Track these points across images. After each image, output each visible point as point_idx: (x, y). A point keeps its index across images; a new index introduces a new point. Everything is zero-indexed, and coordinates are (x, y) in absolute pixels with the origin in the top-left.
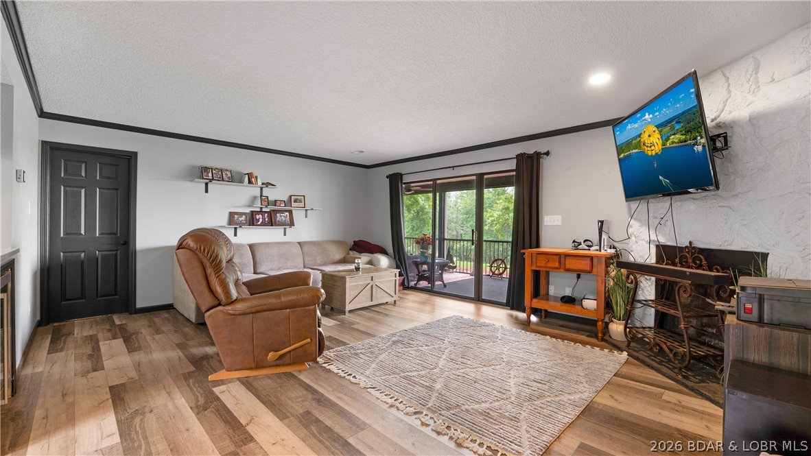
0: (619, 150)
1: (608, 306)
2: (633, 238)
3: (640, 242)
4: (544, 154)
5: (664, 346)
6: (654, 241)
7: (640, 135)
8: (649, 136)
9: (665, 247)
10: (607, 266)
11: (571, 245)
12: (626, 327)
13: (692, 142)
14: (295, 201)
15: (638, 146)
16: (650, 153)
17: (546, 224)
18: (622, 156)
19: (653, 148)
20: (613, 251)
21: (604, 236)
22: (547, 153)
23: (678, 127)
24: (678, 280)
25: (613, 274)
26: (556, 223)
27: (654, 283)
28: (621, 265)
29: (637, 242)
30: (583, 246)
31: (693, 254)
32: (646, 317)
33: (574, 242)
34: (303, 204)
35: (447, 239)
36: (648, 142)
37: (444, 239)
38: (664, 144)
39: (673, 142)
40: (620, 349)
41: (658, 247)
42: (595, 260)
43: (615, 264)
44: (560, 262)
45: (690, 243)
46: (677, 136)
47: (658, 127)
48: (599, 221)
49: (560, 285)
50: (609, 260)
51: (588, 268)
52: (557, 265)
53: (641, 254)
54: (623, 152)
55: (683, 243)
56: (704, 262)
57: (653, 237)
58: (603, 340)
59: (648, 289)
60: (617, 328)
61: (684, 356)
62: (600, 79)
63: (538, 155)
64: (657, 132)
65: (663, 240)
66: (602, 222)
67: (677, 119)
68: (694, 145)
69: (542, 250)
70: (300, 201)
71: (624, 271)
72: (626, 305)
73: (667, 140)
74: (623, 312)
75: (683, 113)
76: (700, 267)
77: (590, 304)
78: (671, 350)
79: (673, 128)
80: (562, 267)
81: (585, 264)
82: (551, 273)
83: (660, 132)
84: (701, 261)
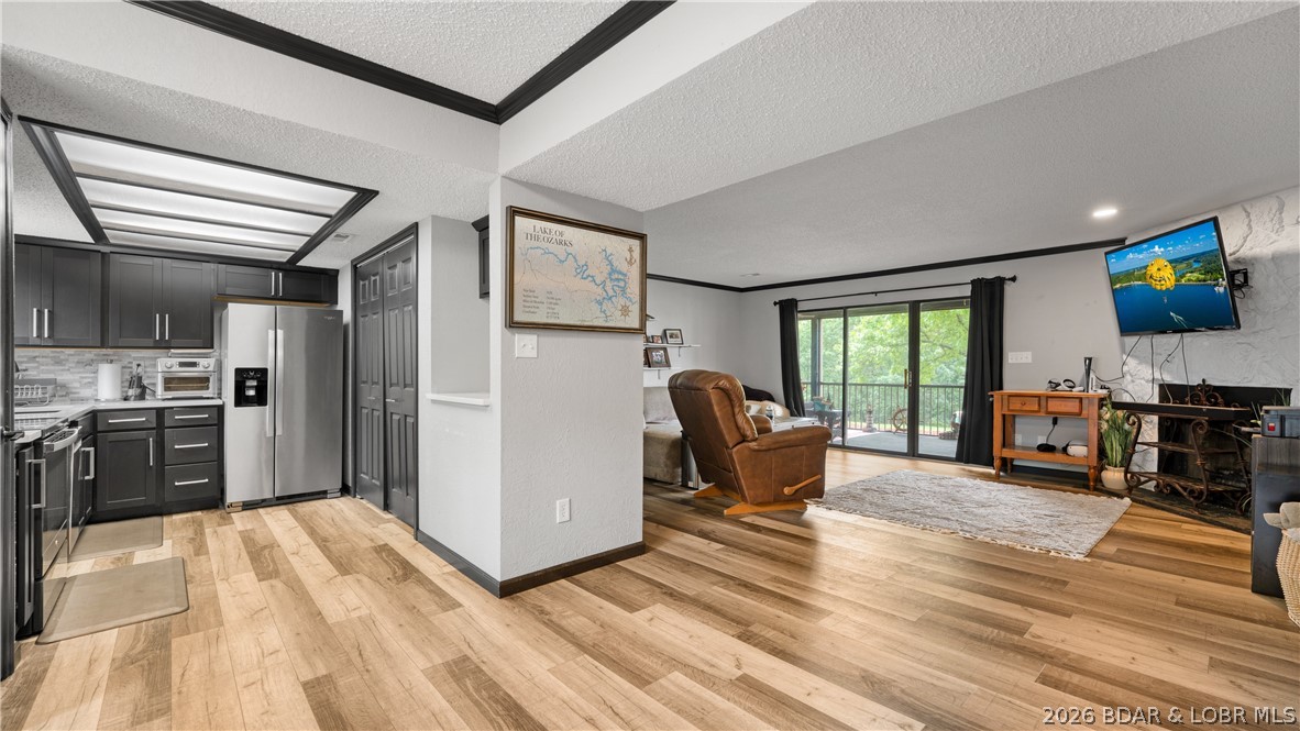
0: (1113, 279)
1: (1102, 453)
2: (1128, 377)
3: (1138, 381)
4: (1009, 279)
5: (1177, 486)
6: (1158, 380)
7: (1146, 267)
8: (1159, 270)
9: (1171, 387)
10: (1101, 406)
11: (1047, 385)
12: (1126, 472)
13: (1213, 283)
14: (671, 337)
15: (1143, 277)
16: (1159, 288)
17: (1010, 361)
18: (1118, 286)
19: (1163, 282)
20: (1105, 391)
21: (1092, 375)
22: (1014, 279)
23: (1196, 266)
24: (1193, 417)
25: (1108, 416)
26: (1024, 361)
27: (1157, 426)
28: (1117, 406)
29: (1133, 381)
30: (1063, 386)
31: (1206, 392)
32: (1148, 461)
33: (1050, 382)
34: (679, 340)
35: (823, 384)
36: (1157, 275)
37: (820, 383)
38: (1177, 280)
39: (1189, 280)
40: (1120, 496)
41: (1161, 386)
42: (1085, 402)
43: (1110, 406)
44: (1039, 405)
45: (1204, 381)
46: (1195, 274)
47: (1170, 262)
48: (1086, 359)
49: (1029, 434)
50: (1102, 402)
51: (1076, 410)
52: (1036, 408)
53: (1140, 394)
54: (1119, 282)
55: (1195, 381)
56: (1220, 400)
57: (1157, 375)
58: (1095, 489)
59: (1150, 430)
60: (1113, 476)
61: (1201, 492)
62: (1105, 213)
63: (1000, 281)
64: (1169, 266)
65: (1169, 379)
66: (1090, 359)
67: (1197, 258)
68: (1215, 285)
69: (1004, 391)
70: (677, 337)
71: (1120, 413)
72: (1124, 451)
73: (1182, 276)
74: (1119, 458)
75: (1203, 254)
76: (1216, 404)
77: (1078, 450)
78: (1185, 489)
79: (1190, 266)
80: (1043, 410)
81: (1073, 407)
82: (1017, 420)
83: (1174, 268)
84: (1216, 398)
